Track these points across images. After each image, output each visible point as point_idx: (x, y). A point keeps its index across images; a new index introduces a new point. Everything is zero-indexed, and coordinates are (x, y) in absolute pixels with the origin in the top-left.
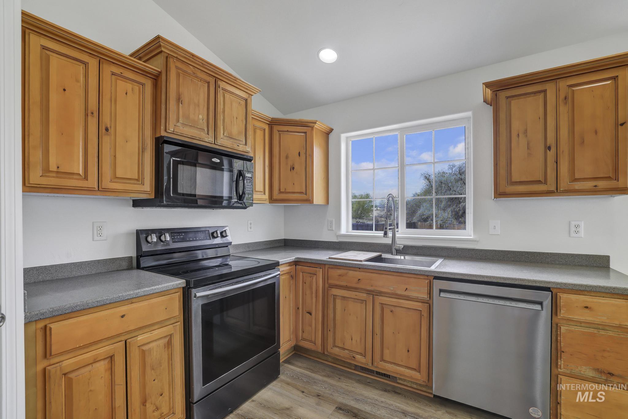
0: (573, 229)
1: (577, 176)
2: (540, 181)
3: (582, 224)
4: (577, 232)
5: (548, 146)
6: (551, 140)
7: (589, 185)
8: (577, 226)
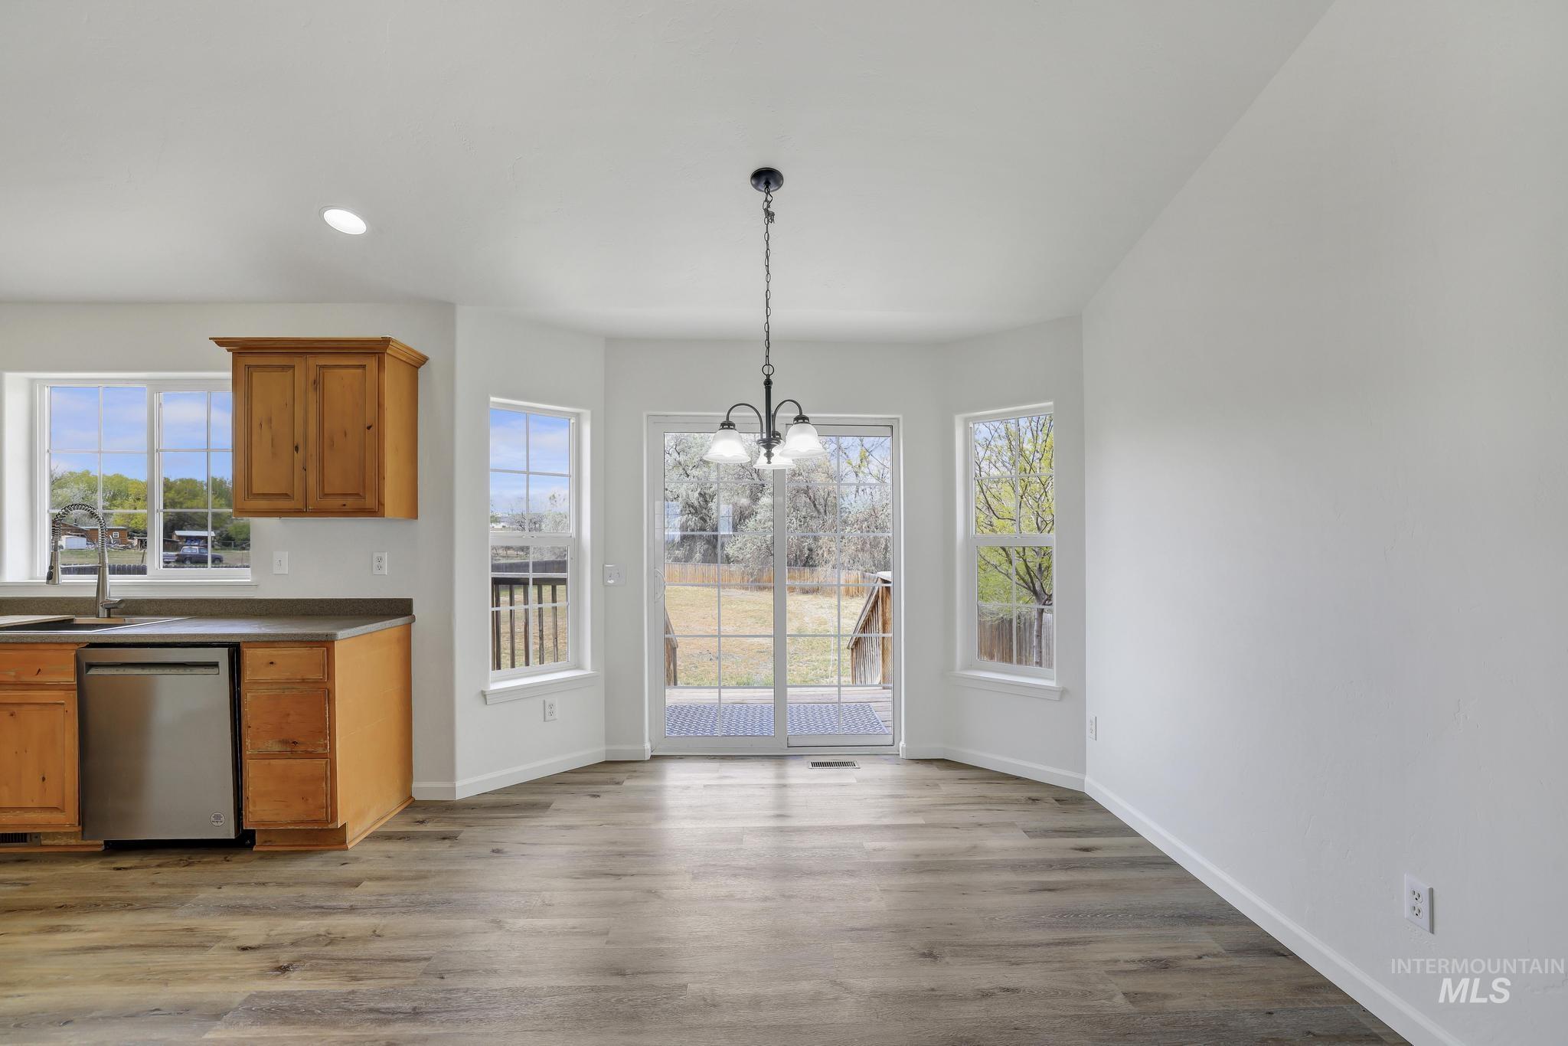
0: (376, 563)
1: (327, 491)
2: (286, 494)
3: (386, 556)
4: (380, 568)
5: (295, 445)
6: (299, 440)
7: (337, 502)
8: (380, 560)
